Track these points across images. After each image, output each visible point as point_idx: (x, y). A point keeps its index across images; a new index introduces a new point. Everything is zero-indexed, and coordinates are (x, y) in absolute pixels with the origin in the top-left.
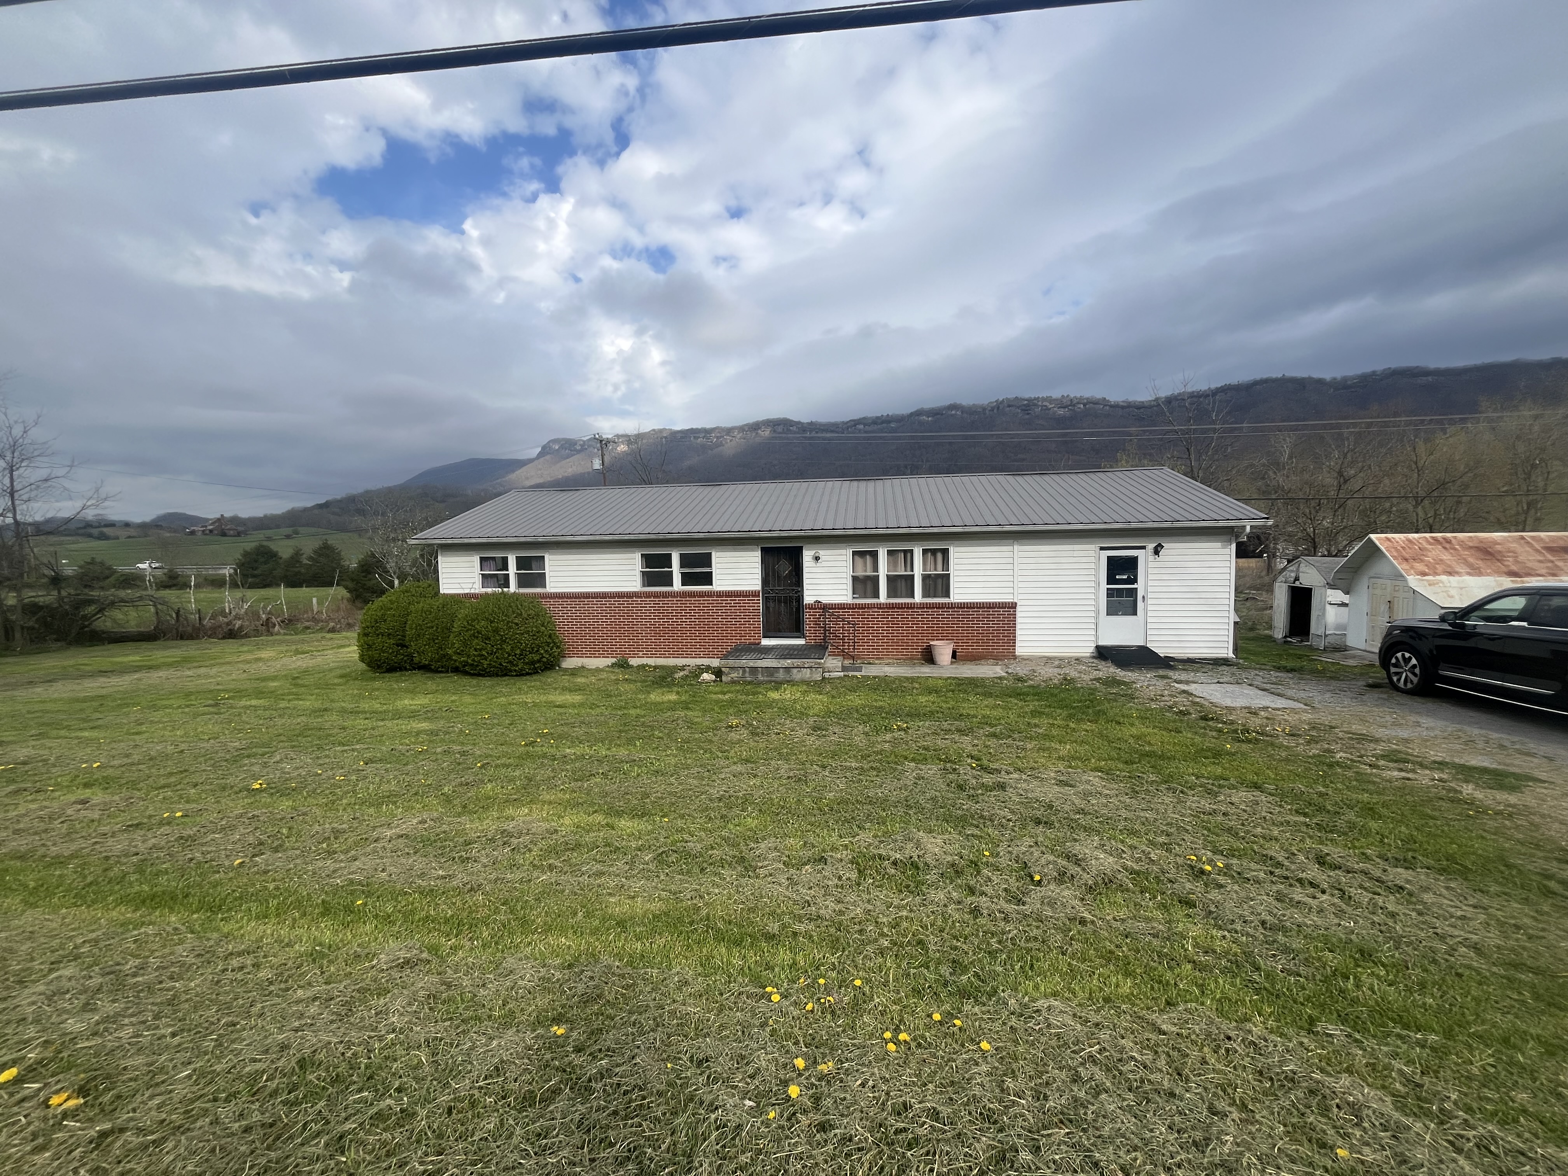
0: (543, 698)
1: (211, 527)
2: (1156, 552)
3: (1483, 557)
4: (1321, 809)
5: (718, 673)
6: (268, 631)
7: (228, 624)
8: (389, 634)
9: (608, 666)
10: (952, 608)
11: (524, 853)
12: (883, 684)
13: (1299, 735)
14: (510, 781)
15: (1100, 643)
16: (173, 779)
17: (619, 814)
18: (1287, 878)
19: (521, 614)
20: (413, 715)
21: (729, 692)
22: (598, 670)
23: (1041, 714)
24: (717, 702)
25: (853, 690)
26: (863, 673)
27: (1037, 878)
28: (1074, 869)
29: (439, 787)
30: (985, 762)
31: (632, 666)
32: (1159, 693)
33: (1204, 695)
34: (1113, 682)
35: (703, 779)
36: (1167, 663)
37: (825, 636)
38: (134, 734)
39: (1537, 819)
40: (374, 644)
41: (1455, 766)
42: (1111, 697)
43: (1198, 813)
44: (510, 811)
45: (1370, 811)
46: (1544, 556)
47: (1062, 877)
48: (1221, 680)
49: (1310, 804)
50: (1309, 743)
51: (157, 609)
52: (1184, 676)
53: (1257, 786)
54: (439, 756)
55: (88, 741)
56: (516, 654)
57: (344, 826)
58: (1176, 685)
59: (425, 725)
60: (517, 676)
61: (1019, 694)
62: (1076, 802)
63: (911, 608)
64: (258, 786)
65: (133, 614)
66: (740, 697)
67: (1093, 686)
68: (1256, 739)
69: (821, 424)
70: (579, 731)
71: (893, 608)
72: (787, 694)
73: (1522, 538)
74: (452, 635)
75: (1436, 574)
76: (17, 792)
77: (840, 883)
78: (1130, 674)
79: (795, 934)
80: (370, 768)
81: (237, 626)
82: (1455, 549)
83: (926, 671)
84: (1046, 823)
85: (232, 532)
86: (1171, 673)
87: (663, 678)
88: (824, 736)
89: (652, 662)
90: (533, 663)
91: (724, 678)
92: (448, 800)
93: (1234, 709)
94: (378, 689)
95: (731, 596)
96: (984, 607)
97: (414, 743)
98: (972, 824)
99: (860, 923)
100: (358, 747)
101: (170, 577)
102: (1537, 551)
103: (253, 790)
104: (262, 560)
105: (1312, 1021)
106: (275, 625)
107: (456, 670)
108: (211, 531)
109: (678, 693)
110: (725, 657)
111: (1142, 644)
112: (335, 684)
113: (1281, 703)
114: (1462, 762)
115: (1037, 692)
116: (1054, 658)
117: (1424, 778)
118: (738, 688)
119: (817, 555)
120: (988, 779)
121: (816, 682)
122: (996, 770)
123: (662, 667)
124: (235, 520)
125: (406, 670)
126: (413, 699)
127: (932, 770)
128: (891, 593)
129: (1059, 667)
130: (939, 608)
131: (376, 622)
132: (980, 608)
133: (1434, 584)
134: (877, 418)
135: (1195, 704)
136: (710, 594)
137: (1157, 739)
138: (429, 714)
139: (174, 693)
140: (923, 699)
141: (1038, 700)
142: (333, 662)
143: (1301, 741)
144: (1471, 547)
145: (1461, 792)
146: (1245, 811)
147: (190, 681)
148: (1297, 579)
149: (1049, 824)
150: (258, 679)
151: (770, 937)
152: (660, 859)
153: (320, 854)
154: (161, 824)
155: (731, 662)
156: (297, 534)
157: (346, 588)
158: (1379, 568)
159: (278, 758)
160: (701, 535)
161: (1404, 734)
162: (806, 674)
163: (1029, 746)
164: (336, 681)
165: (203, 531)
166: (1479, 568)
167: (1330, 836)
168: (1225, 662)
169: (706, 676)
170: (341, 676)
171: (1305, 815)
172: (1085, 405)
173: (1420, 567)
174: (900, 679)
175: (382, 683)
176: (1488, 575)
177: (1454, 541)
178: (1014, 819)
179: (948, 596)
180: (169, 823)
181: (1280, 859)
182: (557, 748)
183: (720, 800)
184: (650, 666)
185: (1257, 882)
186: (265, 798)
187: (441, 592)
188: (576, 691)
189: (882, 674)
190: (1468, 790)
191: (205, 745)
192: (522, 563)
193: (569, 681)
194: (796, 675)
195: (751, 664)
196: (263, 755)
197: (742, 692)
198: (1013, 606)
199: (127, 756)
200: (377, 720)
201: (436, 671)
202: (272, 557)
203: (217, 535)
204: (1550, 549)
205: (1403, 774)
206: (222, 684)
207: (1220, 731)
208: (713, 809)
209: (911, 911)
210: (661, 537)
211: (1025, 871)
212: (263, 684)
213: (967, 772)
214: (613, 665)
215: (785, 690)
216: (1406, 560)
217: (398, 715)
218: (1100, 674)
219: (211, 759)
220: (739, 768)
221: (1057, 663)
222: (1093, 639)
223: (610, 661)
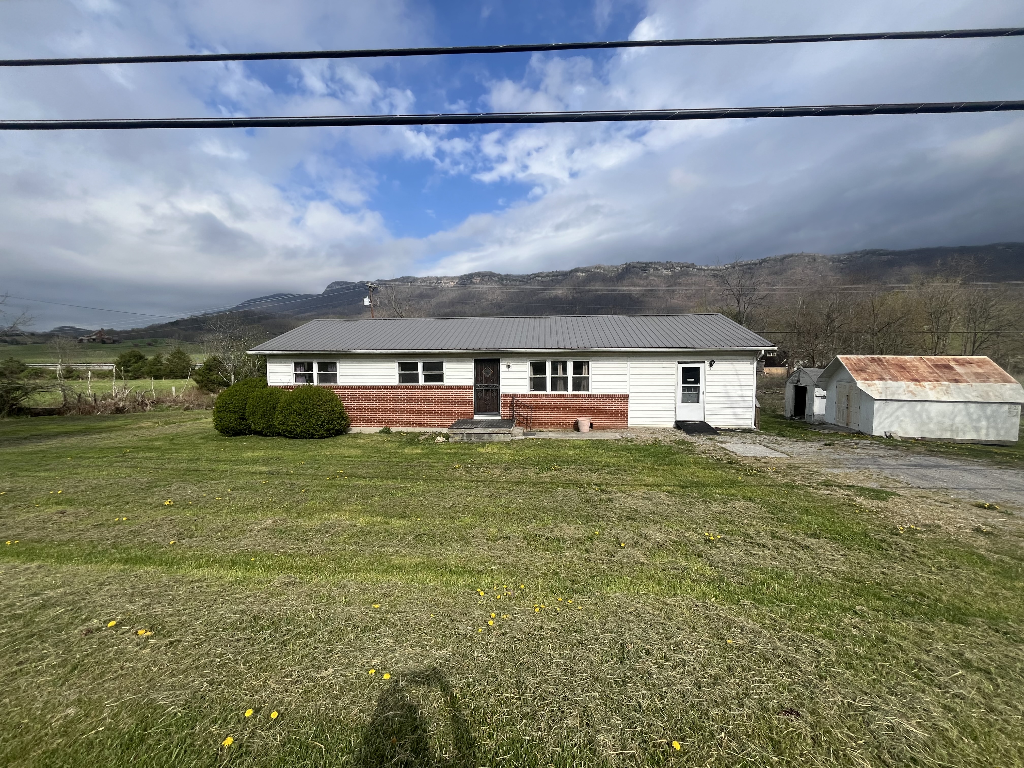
0: (337, 452)
1: (94, 337)
2: (711, 366)
3: (899, 370)
4: (781, 510)
5: (447, 436)
6: (143, 409)
7: (115, 404)
8: (235, 412)
9: (377, 432)
10: (590, 397)
11: (339, 537)
12: (547, 443)
13: (779, 472)
14: (323, 499)
15: (678, 419)
16: (111, 500)
17: (391, 516)
18: (752, 543)
19: (322, 399)
20: (255, 462)
21: (453, 448)
22: (370, 435)
23: (639, 460)
24: (446, 454)
25: (529, 447)
26: (536, 437)
27: (623, 545)
28: (642, 540)
29: (281, 503)
30: (603, 487)
31: (392, 433)
32: (708, 448)
33: (734, 450)
34: (683, 442)
35: (439, 497)
36: (715, 431)
37: (513, 415)
38: (74, 474)
39: (889, 514)
40: (225, 418)
41: (857, 487)
42: (680, 451)
43: (715, 513)
44: (326, 516)
45: (806, 511)
46: (933, 369)
47: (636, 544)
48: (744, 442)
49: (776, 508)
50: (784, 476)
51: (64, 393)
52: (724, 439)
53: (751, 499)
54: (277, 486)
55: (46, 479)
56: (318, 425)
57: (228, 524)
58: (719, 444)
59: (263, 468)
60: (318, 438)
61: (628, 450)
62: (651, 508)
63: (566, 397)
64: (168, 503)
65: (48, 397)
66: (460, 451)
67: (671, 445)
68: (756, 474)
69: (513, 276)
70: (363, 472)
71: (555, 397)
72: (489, 449)
73: (922, 359)
74: (277, 412)
75: (873, 380)
76: (15, 507)
77: (517, 549)
78: (693, 438)
79: (492, 571)
80: (235, 493)
81: (121, 405)
82: (884, 365)
83: (574, 435)
84: (633, 519)
85: (109, 341)
86: (717, 437)
87: (412, 440)
88: (511, 474)
89: (405, 430)
90: (328, 430)
91: (450, 440)
92: (288, 510)
93: (748, 457)
94: (229, 447)
95: (455, 389)
96: (609, 397)
97: (260, 479)
98: (592, 520)
99: (526, 565)
100: (224, 481)
101: (68, 371)
102: (929, 367)
103: (165, 505)
104: (134, 360)
105: (739, 600)
106: (147, 405)
107: (279, 435)
108: (94, 340)
109: (422, 449)
110: (451, 427)
111: (702, 420)
112: (199, 444)
113: (775, 454)
114: (862, 485)
115: (638, 449)
116: (651, 428)
117: (840, 494)
118: (459, 446)
119: (509, 364)
120: (604, 496)
121: (507, 442)
122: (609, 492)
123: (411, 433)
124: (111, 332)
125: (246, 435)
126: (253, 453)
127: (572, 492)
128: (554, 388)
129: (652, 433)
130: (582, 397)
131: (226, 404)
132: (607, 397)
133: (871, 386)
134: (550, 273)
135: (726, 454)
136: (442, 388)
137: (703, 474)
138: (266, 461)
139: (92, 448)
140: (571, 453)
141: (638, 453)
142: (194, 429)
143: (780, 475)
144: (894, 364)
145: (856, 501)
146: (741, 512)
147: (99, 441)
148: (798, 381)
149: (634, 520)
150: (146, 440)
151: (479, 572)
152: (417, 538)
153: (218, 539)
154: (115, 524)
155: (455, 430)
156: (156, 343)
157: (195, 380)
158: (842, 376)
159: (175, 488)
160: (437, 351)
161: (836, 471)
162: (501, 438)
163: (629, 479)
164: (199, 441)
165: (88, 340)
166: (896, 377)
167: (782, 523)
168: (749, 431)
169: (439, 439)
170: (202, 438)
171: (773, 513)
172: (681, 268)
173: (864, 375)
174: (557, 440)
175: (231, 443)
176: (901, 380)
177: (884, 360)
178: (615, 517)
179: (588, 390)
180: (120, 524)
181: (752, 535)
182: (349, 481)
183: (450, 509)
184: (404, 433)
185: (737, 545)
186: (173, 509)
187: (269, 384)
188: (357, 447)
189: (547, 438)
190: (860, 500)
191: (124, 480)
192: (322, 367)
193: (352, 442)
194: (495, 438)
195: (468, 431)
196: (165, 486)
197: (462, 448)
198: (627, 397)
199: (76, 487)
200: (233, 465)
201: (266, 435)
202: (141, 359)
203: (98, 342)
204: (936, 366)
205: (829, 492)
206: (122, 443)
207: (738, 470)
208: (446, 514)
209: (554, 560)
210: (411, 351)
211: (617, 542)
212: (151, 443)
213: (592, 492)
214: (380, 432)
215: (488, 447)
216: (857, 371)
217: (245, 462)
218: (676, 438)
219: (132, 488)
220: (461, 491)
221: (652, 431)
222: (673, 416)
223: (378, 429)
